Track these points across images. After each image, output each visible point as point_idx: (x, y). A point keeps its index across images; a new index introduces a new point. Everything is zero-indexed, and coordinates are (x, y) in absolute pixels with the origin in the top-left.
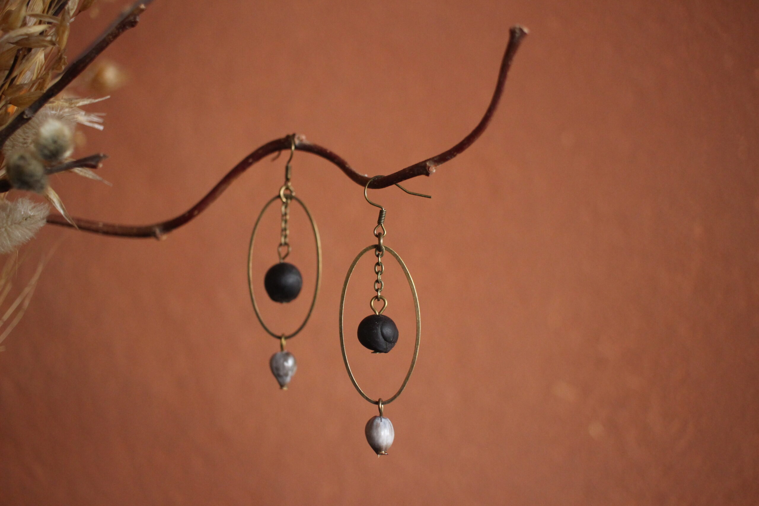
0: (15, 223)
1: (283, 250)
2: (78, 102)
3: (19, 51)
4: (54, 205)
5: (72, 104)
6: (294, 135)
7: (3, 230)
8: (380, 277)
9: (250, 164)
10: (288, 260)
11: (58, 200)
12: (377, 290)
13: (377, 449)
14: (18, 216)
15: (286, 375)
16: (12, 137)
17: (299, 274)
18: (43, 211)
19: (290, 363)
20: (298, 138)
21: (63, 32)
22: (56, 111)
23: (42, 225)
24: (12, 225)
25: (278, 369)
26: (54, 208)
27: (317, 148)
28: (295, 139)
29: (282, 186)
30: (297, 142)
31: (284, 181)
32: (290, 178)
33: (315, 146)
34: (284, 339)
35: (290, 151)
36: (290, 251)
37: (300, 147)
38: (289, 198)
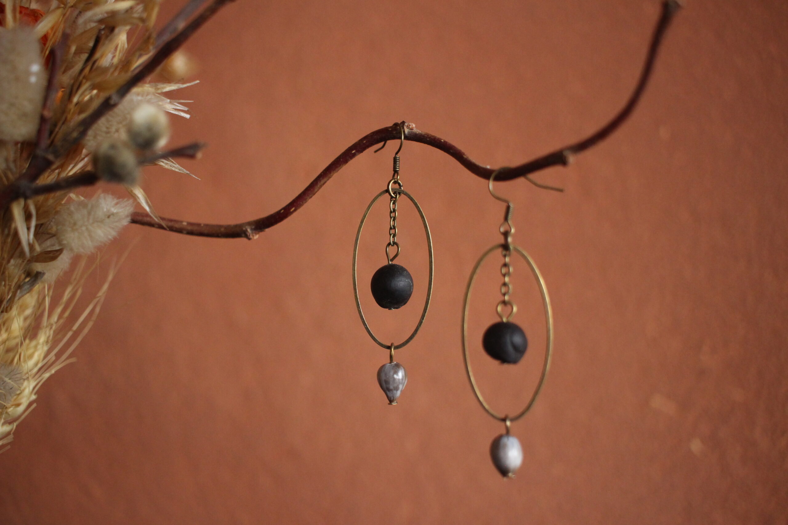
0: (97, 222)
1: (392, 251)
2: (165, 88)
3: (100, 30)
4: (139, 201)
5: (158, 89)
6: (403, 123)
7: (84, 228)
8: (507, 279)
9: (354, 155)
11: (143, 195)
12: (504, 295)
13: (503, 471)
14: (100, 214)
15: (397, 389)
16: (95, 127)
17: (409, 276)
18: (128, 208)
19: (400, 375)
20: (408, 127)
21: (152, 9)
22: (142, 96)
23: (126, 224)
24: (93, 223)
25: (387, 382)
26: (139, 205)
27: (429, 138)
28: (405, 128)
29: (391, 179)
30: (407, 131)
31: (393, 174)
32: (398, 170)
33: (427, 135)
34: (394, 349)
35: (399, 141)
36: (399, 252)
37: (410, 136)
38: (398, 192)
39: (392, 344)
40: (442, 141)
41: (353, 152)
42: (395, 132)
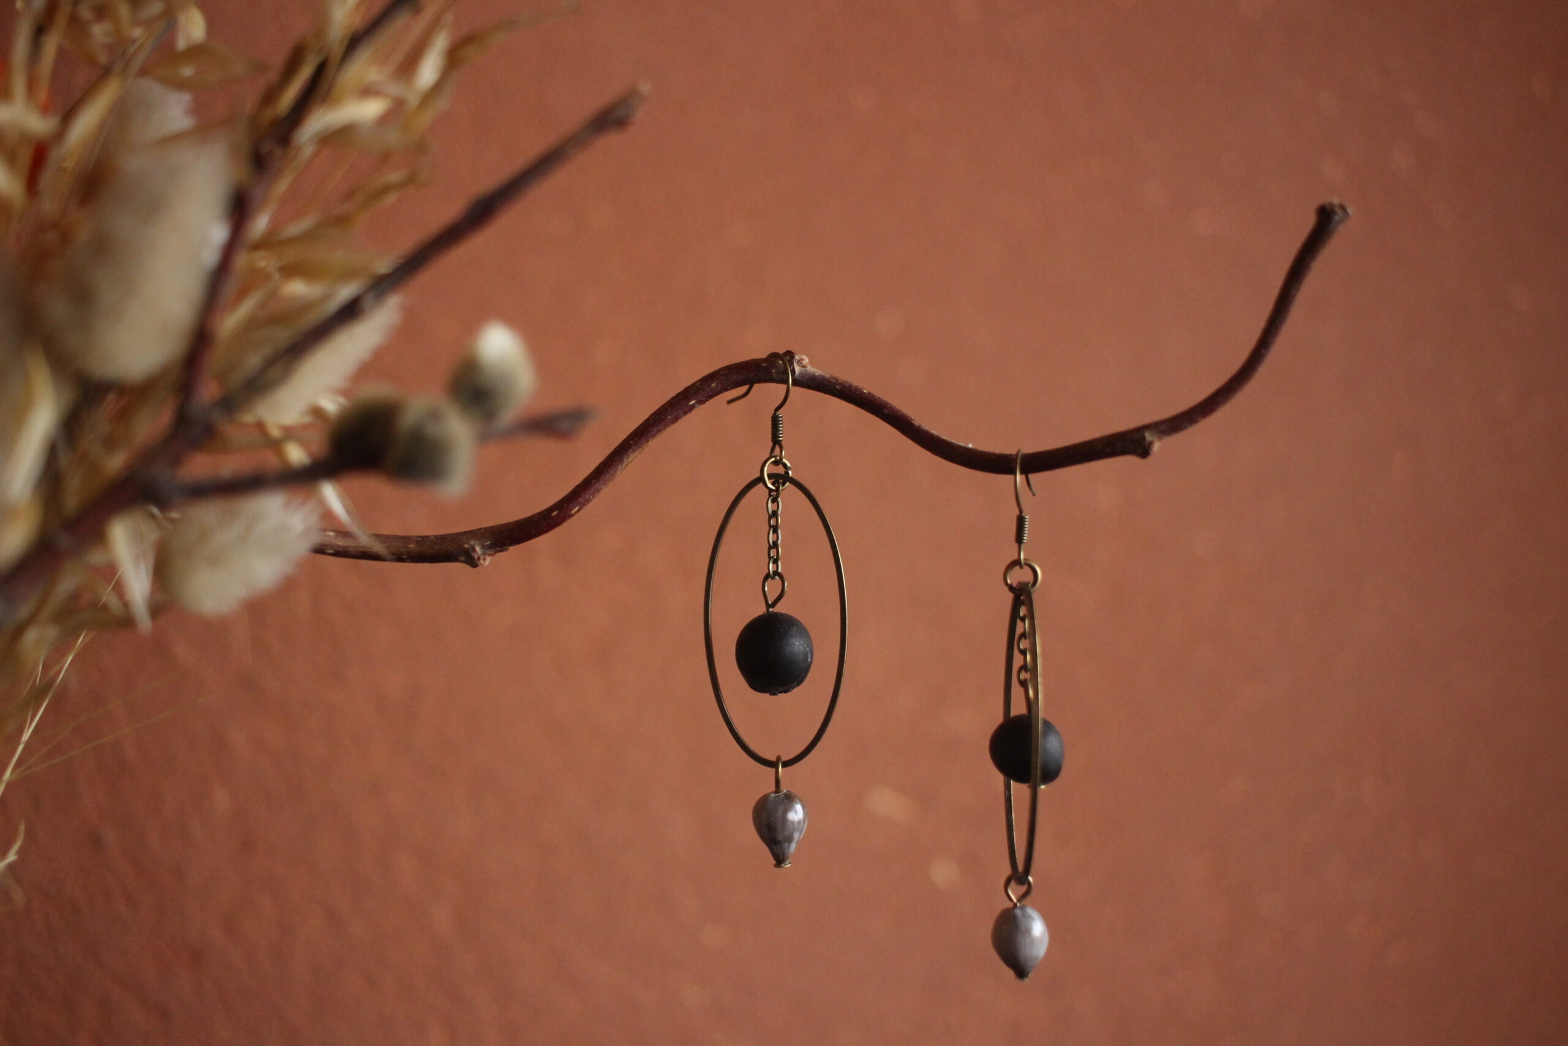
1: (772, 588)
6: (790, 355)
9: (691, 409)
10: (779, 609)
15: (789, 839)
17: (805, 634)
19: (797, 813)
25: (773, 828)
27: (840, 384)
28: (795, 364)
29: (768, 456)
30: (797, 369)
31: (770, 448)
32: (781, 440)
33: (836, 380)
34: (783, 767)
35: (785, 386)
36: (786, 589)
37: (802, 379)
38: (780, 479)
39: (779, 758)
40: (865, 391)
41: (692, 402)
42: (774, 371)
